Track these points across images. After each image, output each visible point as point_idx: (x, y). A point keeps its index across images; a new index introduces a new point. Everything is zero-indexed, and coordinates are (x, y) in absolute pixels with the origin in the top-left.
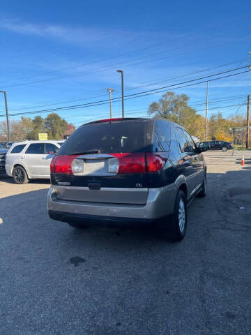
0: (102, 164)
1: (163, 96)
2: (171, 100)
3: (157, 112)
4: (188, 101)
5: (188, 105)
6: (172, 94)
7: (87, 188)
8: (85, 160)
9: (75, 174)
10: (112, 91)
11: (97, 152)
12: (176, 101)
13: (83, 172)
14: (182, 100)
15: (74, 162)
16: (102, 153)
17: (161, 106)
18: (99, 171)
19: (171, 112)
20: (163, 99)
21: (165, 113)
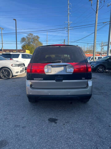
0: (62, 68)
1: (28, 35)
2: (32, 38)
3: (25, 42)
4: (39, 39)
5: (39, 41)
6: (32, 35)
7: (54, 81)
8: (52, 66)
9: (46, 74)
10: (3, 29)
11: (60, 62)
12: (34, 38)
13: (51, 72)
14: (36, 38)
15: (46, 67)
16: (63, 62)
17: (27, 39)
18: (61, 72)
19: (31, 43)
20: (28, 36)
21: (29, 43)
